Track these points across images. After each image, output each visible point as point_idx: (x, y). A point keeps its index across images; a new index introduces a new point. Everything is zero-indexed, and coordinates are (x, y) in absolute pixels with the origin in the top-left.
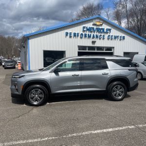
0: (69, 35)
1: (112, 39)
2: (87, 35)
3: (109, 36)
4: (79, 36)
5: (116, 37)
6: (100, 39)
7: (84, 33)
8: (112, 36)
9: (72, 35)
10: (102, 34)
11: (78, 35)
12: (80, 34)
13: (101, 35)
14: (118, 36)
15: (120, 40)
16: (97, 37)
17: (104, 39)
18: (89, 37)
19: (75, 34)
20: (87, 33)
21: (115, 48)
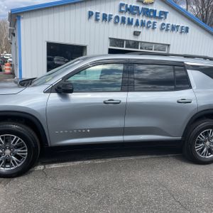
0: (94, 16)
1: (167, 30)
2: (126, 20)
3: (163, 24)
4: (113, 20)
5: (174, 28)
6: (148, 27)
7: (120, 16)
8: (168, 25)
9: (100, 17)
10: (152, 21)
11: (110, 19)
12: (113, 17)
13: (149, 22)
14: (178, 26)
15: (181, 32)
16: (143, 24)
17: (154, 28)
18: (130, 23)
19: (105, 17)
20: (127, 16)
21: (171, 47)
